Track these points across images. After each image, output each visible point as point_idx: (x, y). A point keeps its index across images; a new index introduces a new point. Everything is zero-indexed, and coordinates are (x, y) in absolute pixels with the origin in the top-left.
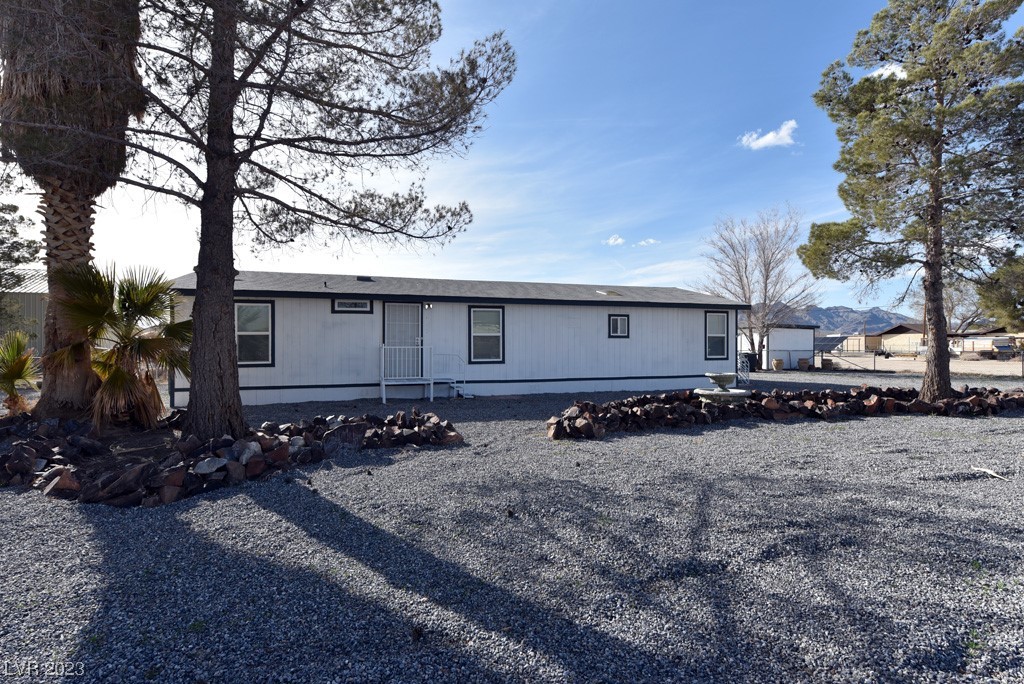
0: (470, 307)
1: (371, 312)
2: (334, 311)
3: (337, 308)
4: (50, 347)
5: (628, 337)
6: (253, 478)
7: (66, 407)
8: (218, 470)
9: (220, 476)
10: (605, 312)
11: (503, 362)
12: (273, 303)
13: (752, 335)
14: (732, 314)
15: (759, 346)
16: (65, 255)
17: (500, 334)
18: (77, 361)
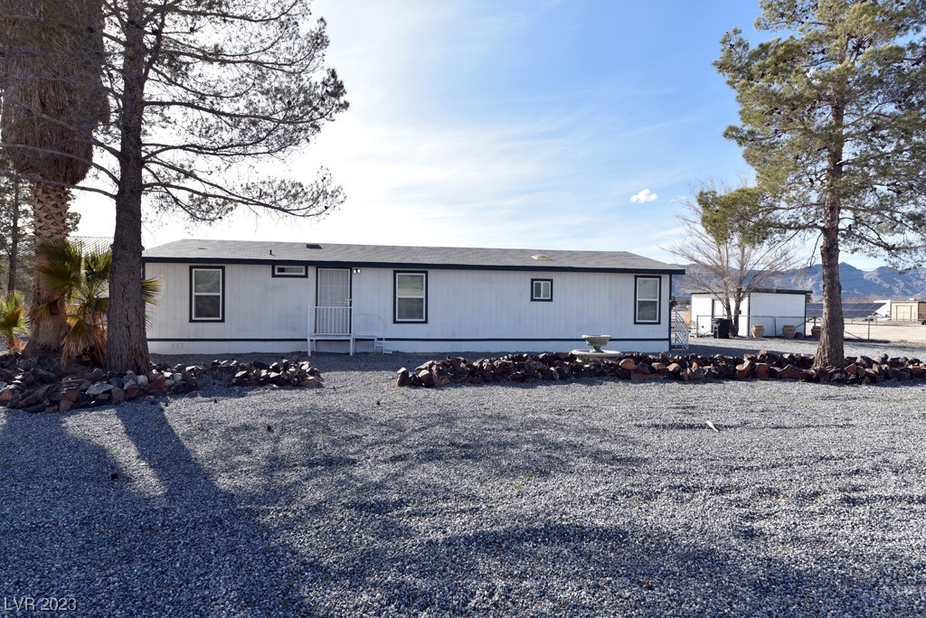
0: (395, 272)
1: (306, 276)
2: (274, 276)
3: (276, 273)
4: (35, 303)
5: (551, 300)
6: (130, 400)
7: (45, 348)
8: (104, 393)
9: (106, 397)
10: (528, 276)
11: (426, 322)
12: (223, 268)
13: (728, 300)
14: (666, 279)
15: (735, 312)
16: (46, 233)
17: (424, 297)
18: (52, 314)
